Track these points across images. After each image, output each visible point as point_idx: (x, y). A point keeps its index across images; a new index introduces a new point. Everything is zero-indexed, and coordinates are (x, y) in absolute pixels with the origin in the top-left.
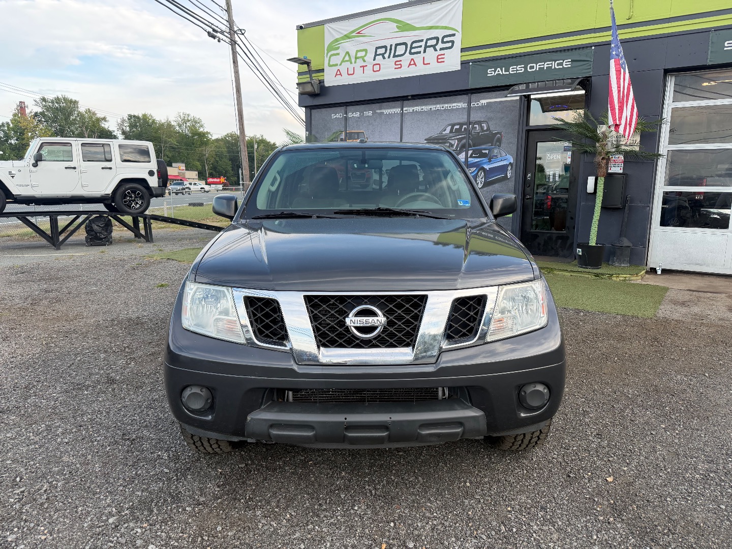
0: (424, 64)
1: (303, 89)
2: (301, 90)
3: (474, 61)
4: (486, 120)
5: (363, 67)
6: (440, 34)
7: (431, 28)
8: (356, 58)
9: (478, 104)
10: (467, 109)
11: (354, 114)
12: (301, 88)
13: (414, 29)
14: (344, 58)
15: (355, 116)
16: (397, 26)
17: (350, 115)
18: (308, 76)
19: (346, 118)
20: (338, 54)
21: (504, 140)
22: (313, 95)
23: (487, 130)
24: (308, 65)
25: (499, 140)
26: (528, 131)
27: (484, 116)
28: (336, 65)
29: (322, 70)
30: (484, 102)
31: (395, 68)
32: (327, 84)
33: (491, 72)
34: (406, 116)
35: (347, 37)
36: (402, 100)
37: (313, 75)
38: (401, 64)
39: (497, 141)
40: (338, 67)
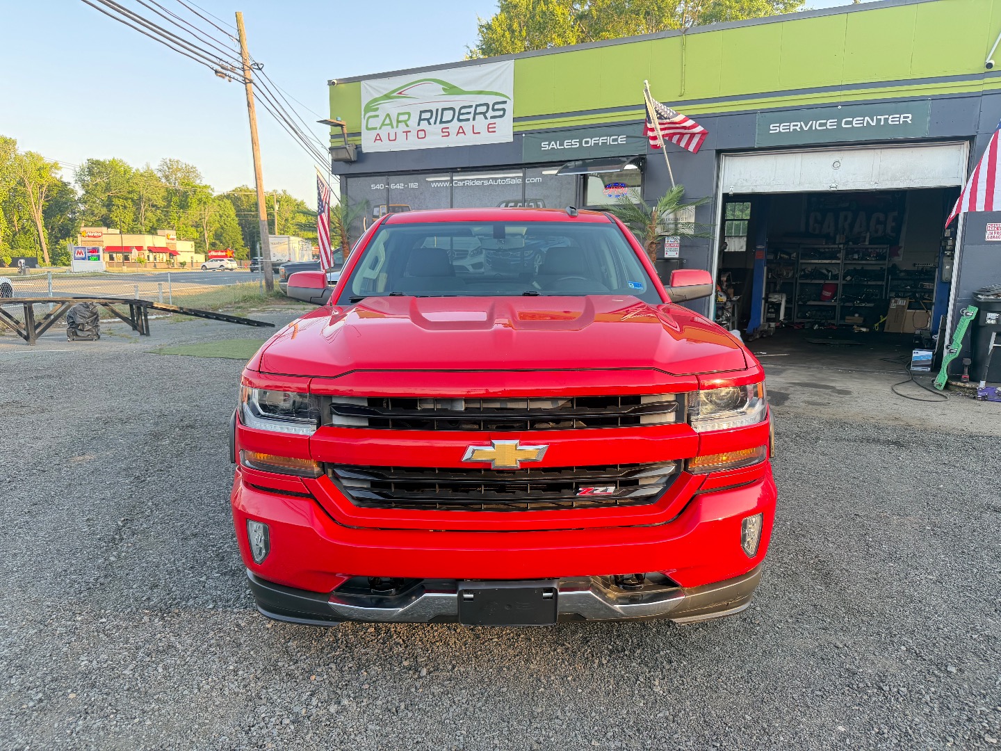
0: (474, 133)
1: (337, 154)
2: (334, 156)
3: (527, 132)
4: (542, 197)
5: (407, 132)
6: (491, 100)
7: (480, 93)
8: (398, 122)
9: (533, 180)
10: (521, 185)
12: (334, 153)
13: (462, 92)
14: (384, 121)
15: (398, 187)
16: (443, 88)
17: (393, 186)
18: (343, 139)
19: (388, 190)
20: (377, 116)
22: (349, 162)
24: (342, 128)
27: (539, 193)
28: (375, 129)
29: (359, 134)
31: (443, 136)
33: (545, 146)
34: (456, 192)
35: (386, 97)
36: (450, 172)
37: (350, 139)
38: (448, 132)
40: (378, 131)
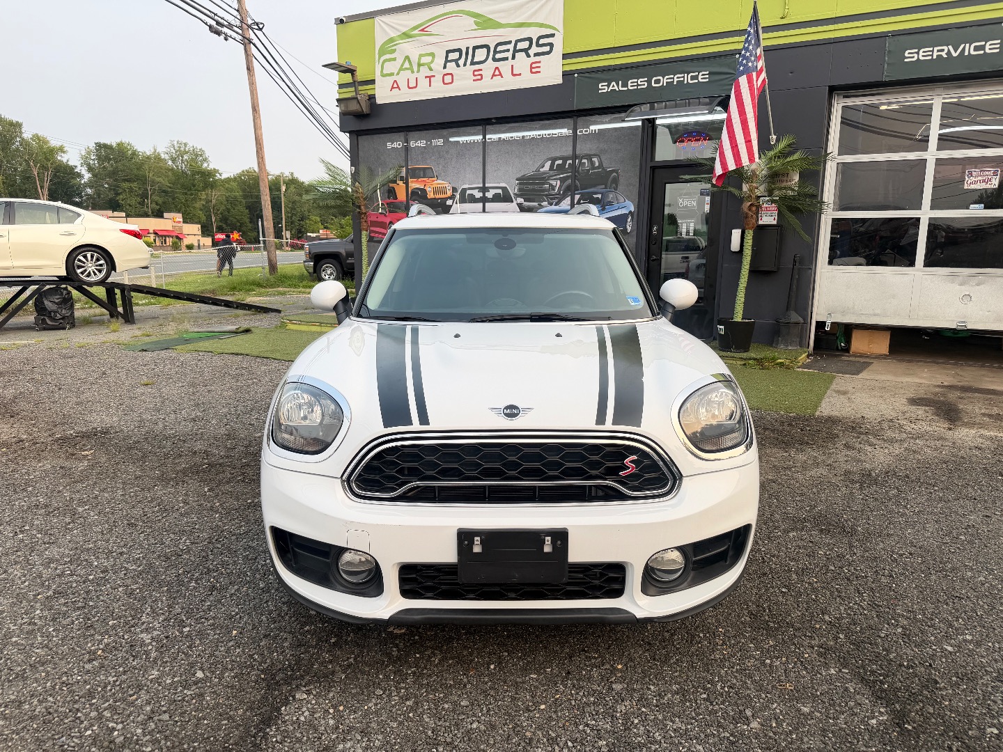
0: (514, 75)
1: (346, 107)
2: (343, 108)
3: (580, 72)
4: (598, 153)
5: (430, 77)
6: (534, 33)
7: (521, 25)
8: (419, 65)
9: (585, 131)
10: (572, 137)
11: (418, 143)
12: (342, 105)
13: (498, 25)
14: (402, 65)
15: (419, 145)
16: (475, 22)
17: (412, 144)
18: (353, 89)
19: (407, 149)
20: (394, 59)
21: (622, 180)
22: (360, 116)
23: (598, 168)
24: (353, 75)
25: (616, 181)
26: (653, 168)
27: (595, 148)
28: (392, 74)
29: (372, 82)
30: (594, 128)
31: (474, 80)
32: (379, 101)
33: (603, 88)
34: (490, 147)
35: (406, 35)
36: (484, 124)
37: (360, 88)
38: (481, 75)
39: (612, 183)
40: (394, 78)
